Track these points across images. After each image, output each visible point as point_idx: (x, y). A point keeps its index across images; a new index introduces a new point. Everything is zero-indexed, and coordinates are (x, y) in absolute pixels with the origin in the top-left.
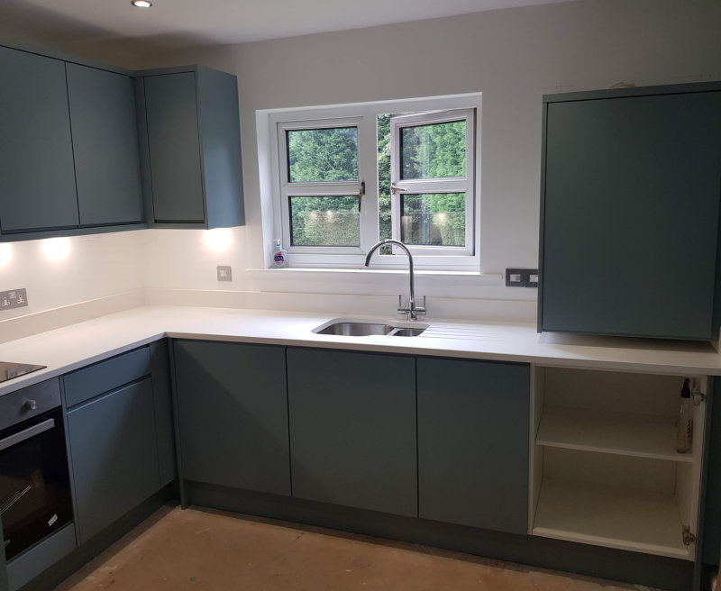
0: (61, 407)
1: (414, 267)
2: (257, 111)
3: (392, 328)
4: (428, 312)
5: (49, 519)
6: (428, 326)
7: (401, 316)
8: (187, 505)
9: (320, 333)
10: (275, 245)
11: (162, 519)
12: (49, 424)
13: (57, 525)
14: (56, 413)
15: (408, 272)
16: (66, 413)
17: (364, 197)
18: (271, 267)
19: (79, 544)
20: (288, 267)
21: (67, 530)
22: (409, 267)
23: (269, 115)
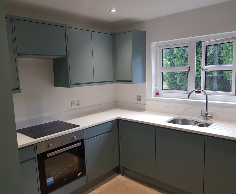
0: (84, 139)
1: (208, 99)
2: (152, 43)
3: (198, 123)
4: (213, 117)
5: (79, 173)
6: (213, 123)
7: (202, 118)
8: (123, 175)
9: (168, 122)
10: (156, 89)
11: (114, 178)
12: (79, 144)
13: (81, 176)
14: (82, 141)
15: (205, 101)
16: (85, 141)
17: (189, 72)
18: (155, 97)
19: (87, 183)
20: (160, 97)
21: (84, 178)
22: (206, 99)
23: (156, 44)
